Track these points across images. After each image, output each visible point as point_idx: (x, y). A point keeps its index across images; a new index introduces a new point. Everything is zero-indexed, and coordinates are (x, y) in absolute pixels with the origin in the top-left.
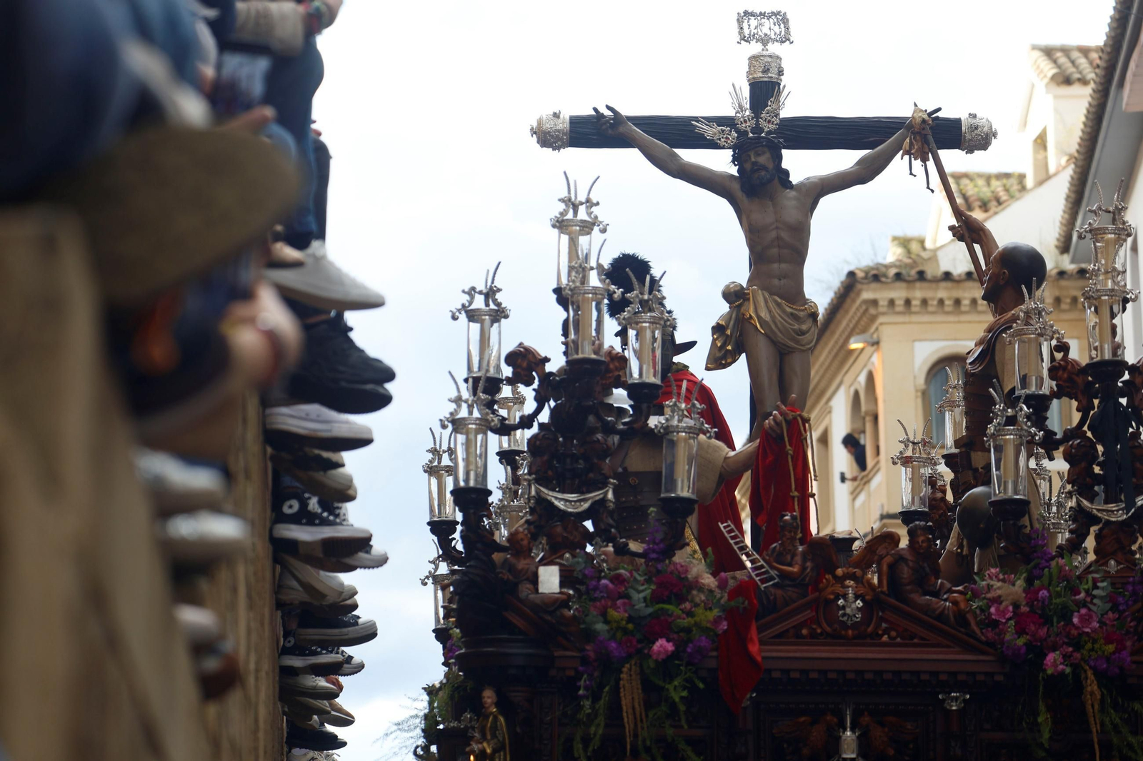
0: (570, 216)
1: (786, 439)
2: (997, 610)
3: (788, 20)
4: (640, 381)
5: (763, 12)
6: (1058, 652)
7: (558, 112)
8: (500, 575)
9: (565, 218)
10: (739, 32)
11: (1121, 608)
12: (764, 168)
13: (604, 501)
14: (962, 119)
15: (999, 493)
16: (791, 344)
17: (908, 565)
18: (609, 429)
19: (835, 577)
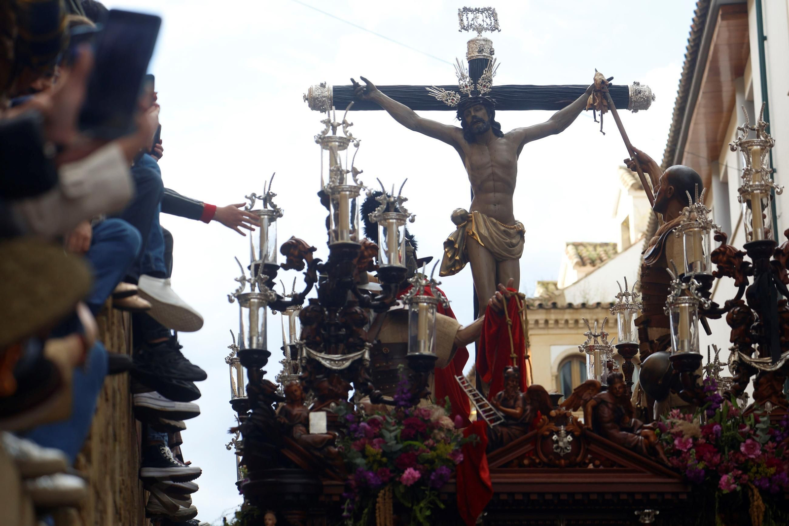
0: (330, 133)
1: (506, 313)
2: (680, 442)
3: (496, 14)
4: (389, 266)
5: (478, 8)
6: (730, 474)
7: (324, 83)
8: (278, 419)
9: (327, 135)
10: (460, 22)
11: (778, 439)
12: (481, 120)
13: (361, 360)
14: (629, 86)
15: (677, 350)
16: (505, 253)
17: (607, 406)
18: (365, 304)
19: (550, 417)
